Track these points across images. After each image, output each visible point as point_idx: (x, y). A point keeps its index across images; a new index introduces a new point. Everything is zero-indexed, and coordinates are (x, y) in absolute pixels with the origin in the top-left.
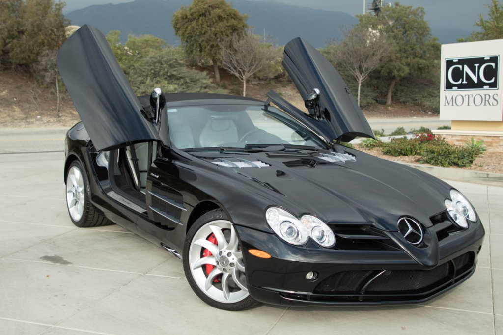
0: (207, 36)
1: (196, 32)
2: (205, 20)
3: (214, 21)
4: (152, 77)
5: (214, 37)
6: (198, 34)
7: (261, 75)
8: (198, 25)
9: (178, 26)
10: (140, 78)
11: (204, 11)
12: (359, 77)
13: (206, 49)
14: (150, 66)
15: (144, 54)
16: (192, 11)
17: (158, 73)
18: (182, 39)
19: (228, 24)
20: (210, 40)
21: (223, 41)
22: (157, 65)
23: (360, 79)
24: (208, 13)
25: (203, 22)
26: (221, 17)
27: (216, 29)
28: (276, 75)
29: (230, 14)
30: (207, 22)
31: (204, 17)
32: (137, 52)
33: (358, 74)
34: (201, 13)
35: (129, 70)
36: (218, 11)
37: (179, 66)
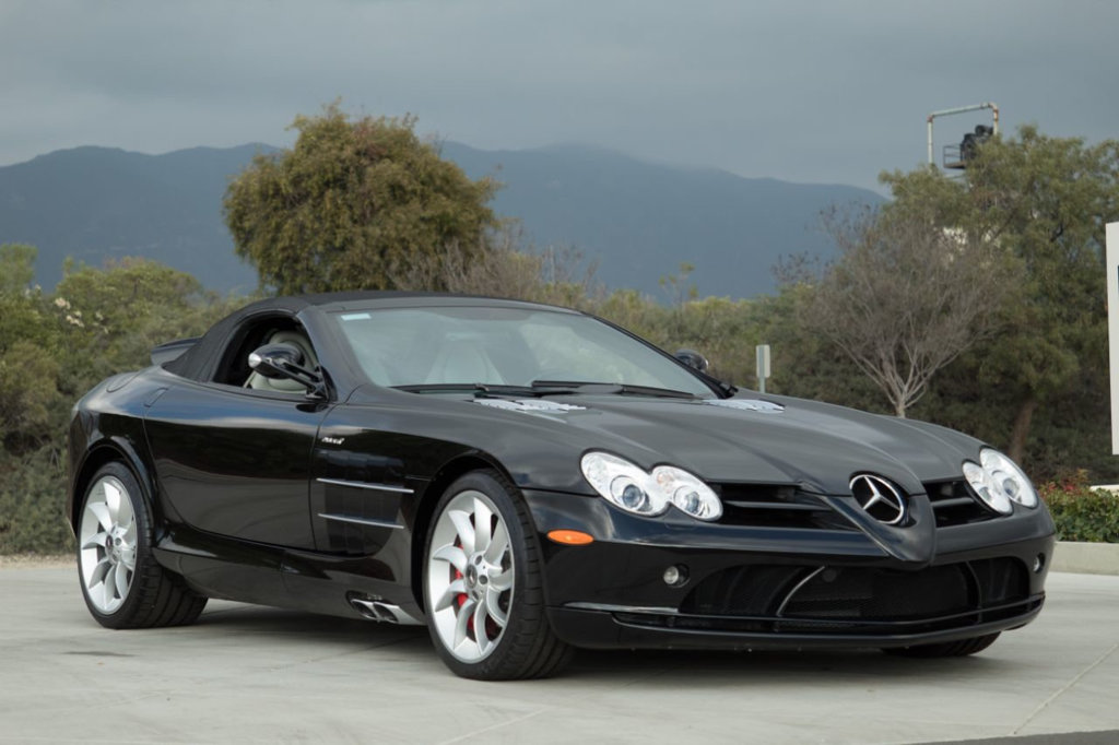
0: (353, 254)
1: (310, 245)
2: (345, 200)
3: (378, 202)
5: (376, 258)
6: (320, 248)
8: (319, 219)
9: (247, 225)
11: (338, 170)
12: (898, 393)
15: (124, 323)
16: (296, 169)
18: (261, 270)
19: (428, 214)
20: (362, 271)
21: (410, 268)
23: (903, 398)
24: (353, 177)
25: (337, 207)
26: (401, 187)
27: (383, 229)
29: (430, 176)
30: (351, 207)
31: (338, 191)
32: (99, 315)
33: (891, 377)
34: (329, 176)
35: (73, 379)
36: (390, 169)
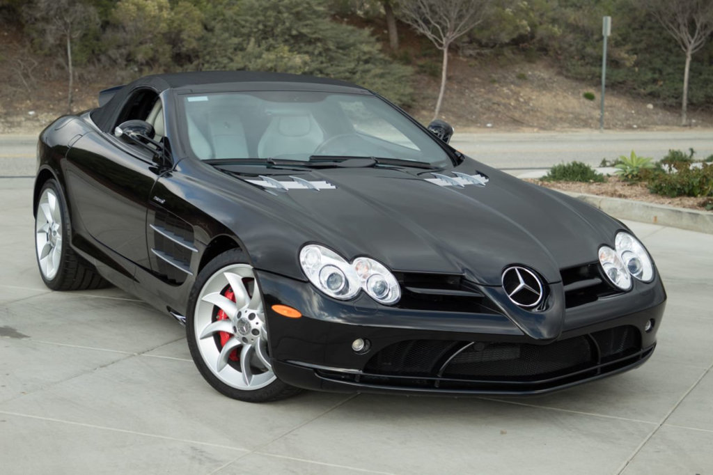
4: (260, 38)
7: (483, 36)
12: (688, 44)
14: (257, 15)
22: (270, 13)
23: (690, 47)
28: (515, 36)
33: (684, 35)
35: (213, 23)
37: (314, 16)
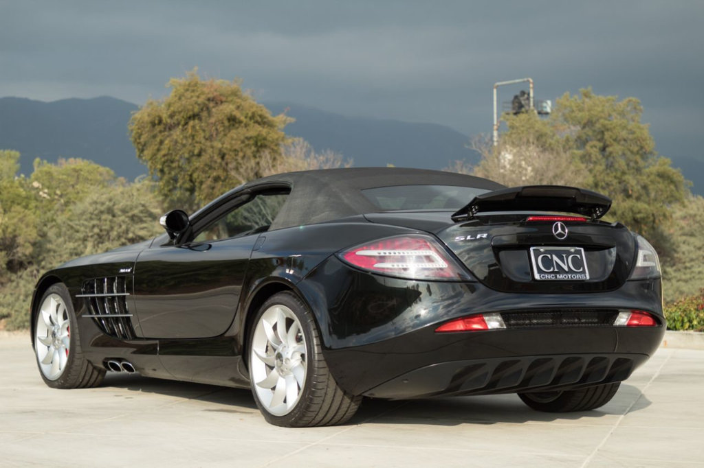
0: (205, 158)
1: (181, 152)
2: (200, 127)
3: (220, 128)
5: (219, 160)
6: (186, 155)
8: (186, 137)
9: (142, 140)
10: (71, 245)
11: (196, 109)
13: (204, 186)
15: (72, 197)
16: (172, 109)
17: (108, 234)
18: (151, 167)
19: (249, 135)
20: (211, 168)
21: (241, 167)
24: (204, 114)
25: (196, 131)
26: (235, 119)
27: (223, 144)
29: (252, 114)
30: (204, 131)
31: (197, 121)
32: (58, 192)
34: (191, 113)
36: (228, 108)
